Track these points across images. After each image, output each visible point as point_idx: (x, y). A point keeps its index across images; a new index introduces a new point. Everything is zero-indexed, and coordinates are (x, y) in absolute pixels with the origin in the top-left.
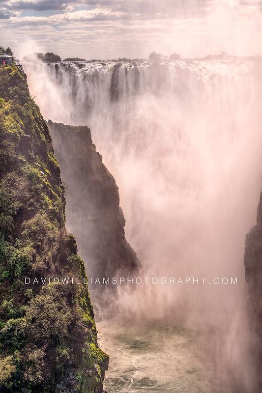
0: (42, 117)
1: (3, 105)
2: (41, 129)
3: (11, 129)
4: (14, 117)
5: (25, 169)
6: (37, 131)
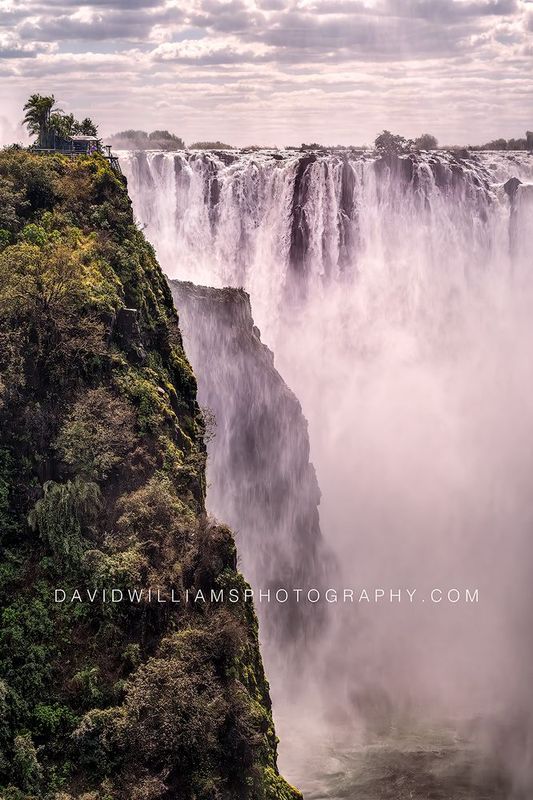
0: (159, 269)
1: (79, 243)
2: (158, 295)
3: (96, 295)
4: (102, 269)
5: (124, 380)
6: (149, 300)
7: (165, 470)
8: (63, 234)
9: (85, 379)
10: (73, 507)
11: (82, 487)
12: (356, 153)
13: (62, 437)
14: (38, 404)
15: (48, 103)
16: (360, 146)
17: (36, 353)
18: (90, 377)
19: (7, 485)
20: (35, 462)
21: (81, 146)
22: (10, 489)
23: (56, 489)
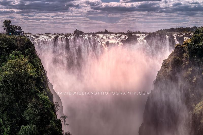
1: (23, 59)
2: (43, 73)
3: (31, 73)
4: (31, 66)
5: (40, 96)
6: (41, 74)
7: (53, 120)
8: (19, 57)
9: (29, 96)
10: (30, 132)
11: (32, 126)
12: (69, 35)
13: (25, 113)
14: (17, 104)
15: (10, 22)
16: (70, 33)
17: (17, 90)
18: (31, 96)
19: (10, 127)
20: (17, 120)
21: (19, 33)
22: (10, 128)
23: (25, 127)
